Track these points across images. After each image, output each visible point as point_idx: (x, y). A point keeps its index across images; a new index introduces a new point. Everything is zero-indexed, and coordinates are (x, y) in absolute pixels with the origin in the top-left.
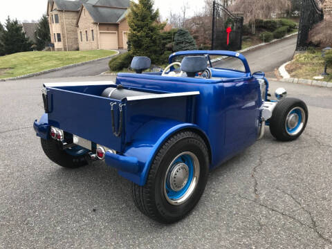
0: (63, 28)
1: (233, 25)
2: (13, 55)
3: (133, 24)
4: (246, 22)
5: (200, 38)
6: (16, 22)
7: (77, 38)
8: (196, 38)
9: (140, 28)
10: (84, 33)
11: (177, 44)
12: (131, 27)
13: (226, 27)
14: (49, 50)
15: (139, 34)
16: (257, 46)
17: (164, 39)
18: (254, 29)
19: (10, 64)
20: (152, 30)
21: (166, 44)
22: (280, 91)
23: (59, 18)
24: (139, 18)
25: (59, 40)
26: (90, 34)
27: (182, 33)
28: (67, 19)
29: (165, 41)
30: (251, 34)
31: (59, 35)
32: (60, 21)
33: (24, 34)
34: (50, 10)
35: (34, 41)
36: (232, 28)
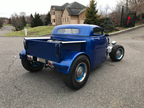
0: (56, 17)
1: (131, 16)
2: (37, 27)
3: (87, 15)
4: (137, 15)
5: (115, 22)
6: (38, 14)
7: (61, 21)
8: (113, 21)
9: (90, 17)
10: (64, 19)
11: (105, 24)
12: (86, 16)
13: (128, 17)
14: (50, 25)
15: (89, 19)
16: (142, 25)
17: (99, 22)
18: (141, 18)
19: (37, 30)
20: (95, 18)
21: (100, 24)
22: (114, 42)
23: (55, 13)
24: (90, 13)
25: (54, 22)
26: (67, 19)
27: (107, 19)
28: (58, 13)
29: (100, 23)
30: (139, 20)
31: (54, 20)
32: (55, 14)
33: (41, 19)
34: (52, 10)
35: (45, 22)
36: (131, 17)
